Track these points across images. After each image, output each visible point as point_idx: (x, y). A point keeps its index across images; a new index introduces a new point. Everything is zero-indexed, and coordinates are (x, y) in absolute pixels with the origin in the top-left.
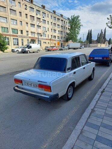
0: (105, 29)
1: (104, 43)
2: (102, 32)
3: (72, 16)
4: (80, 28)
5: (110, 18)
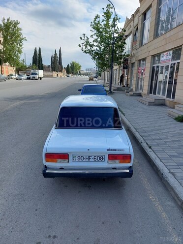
0: (60, 49)
1: (61, 71)
2: (56, 54)
3: (4, 20)
4: (21, 42)
5: (83, 38)
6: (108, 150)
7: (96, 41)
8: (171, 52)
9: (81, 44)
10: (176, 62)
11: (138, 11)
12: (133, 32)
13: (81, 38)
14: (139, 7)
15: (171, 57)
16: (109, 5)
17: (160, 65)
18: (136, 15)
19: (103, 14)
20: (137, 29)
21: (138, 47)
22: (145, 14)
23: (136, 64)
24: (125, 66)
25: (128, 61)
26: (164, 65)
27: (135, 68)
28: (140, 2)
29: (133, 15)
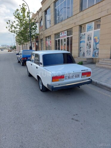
5: (9, 23)
6: (82, 71)
7: (17, 25)
8: (66, 32)
9: (8, 27)
10: (70, 36)
11: (41, 9)
12: (39, 21)
13: (7, 23)
14: (42, 7)
15: (66, 34)
16: (24, 4)
17: (60, 39)
18: (40, 11)
19: (21, 9)
20: (42, 19)
21: (44, 29)
22: (46, 11)
23: (44, 39)
24: (37, 41)
25: (38, 38)
26: (63, 39)
27: (44, 41)
28: (42, 5)
29: (38, 11)
